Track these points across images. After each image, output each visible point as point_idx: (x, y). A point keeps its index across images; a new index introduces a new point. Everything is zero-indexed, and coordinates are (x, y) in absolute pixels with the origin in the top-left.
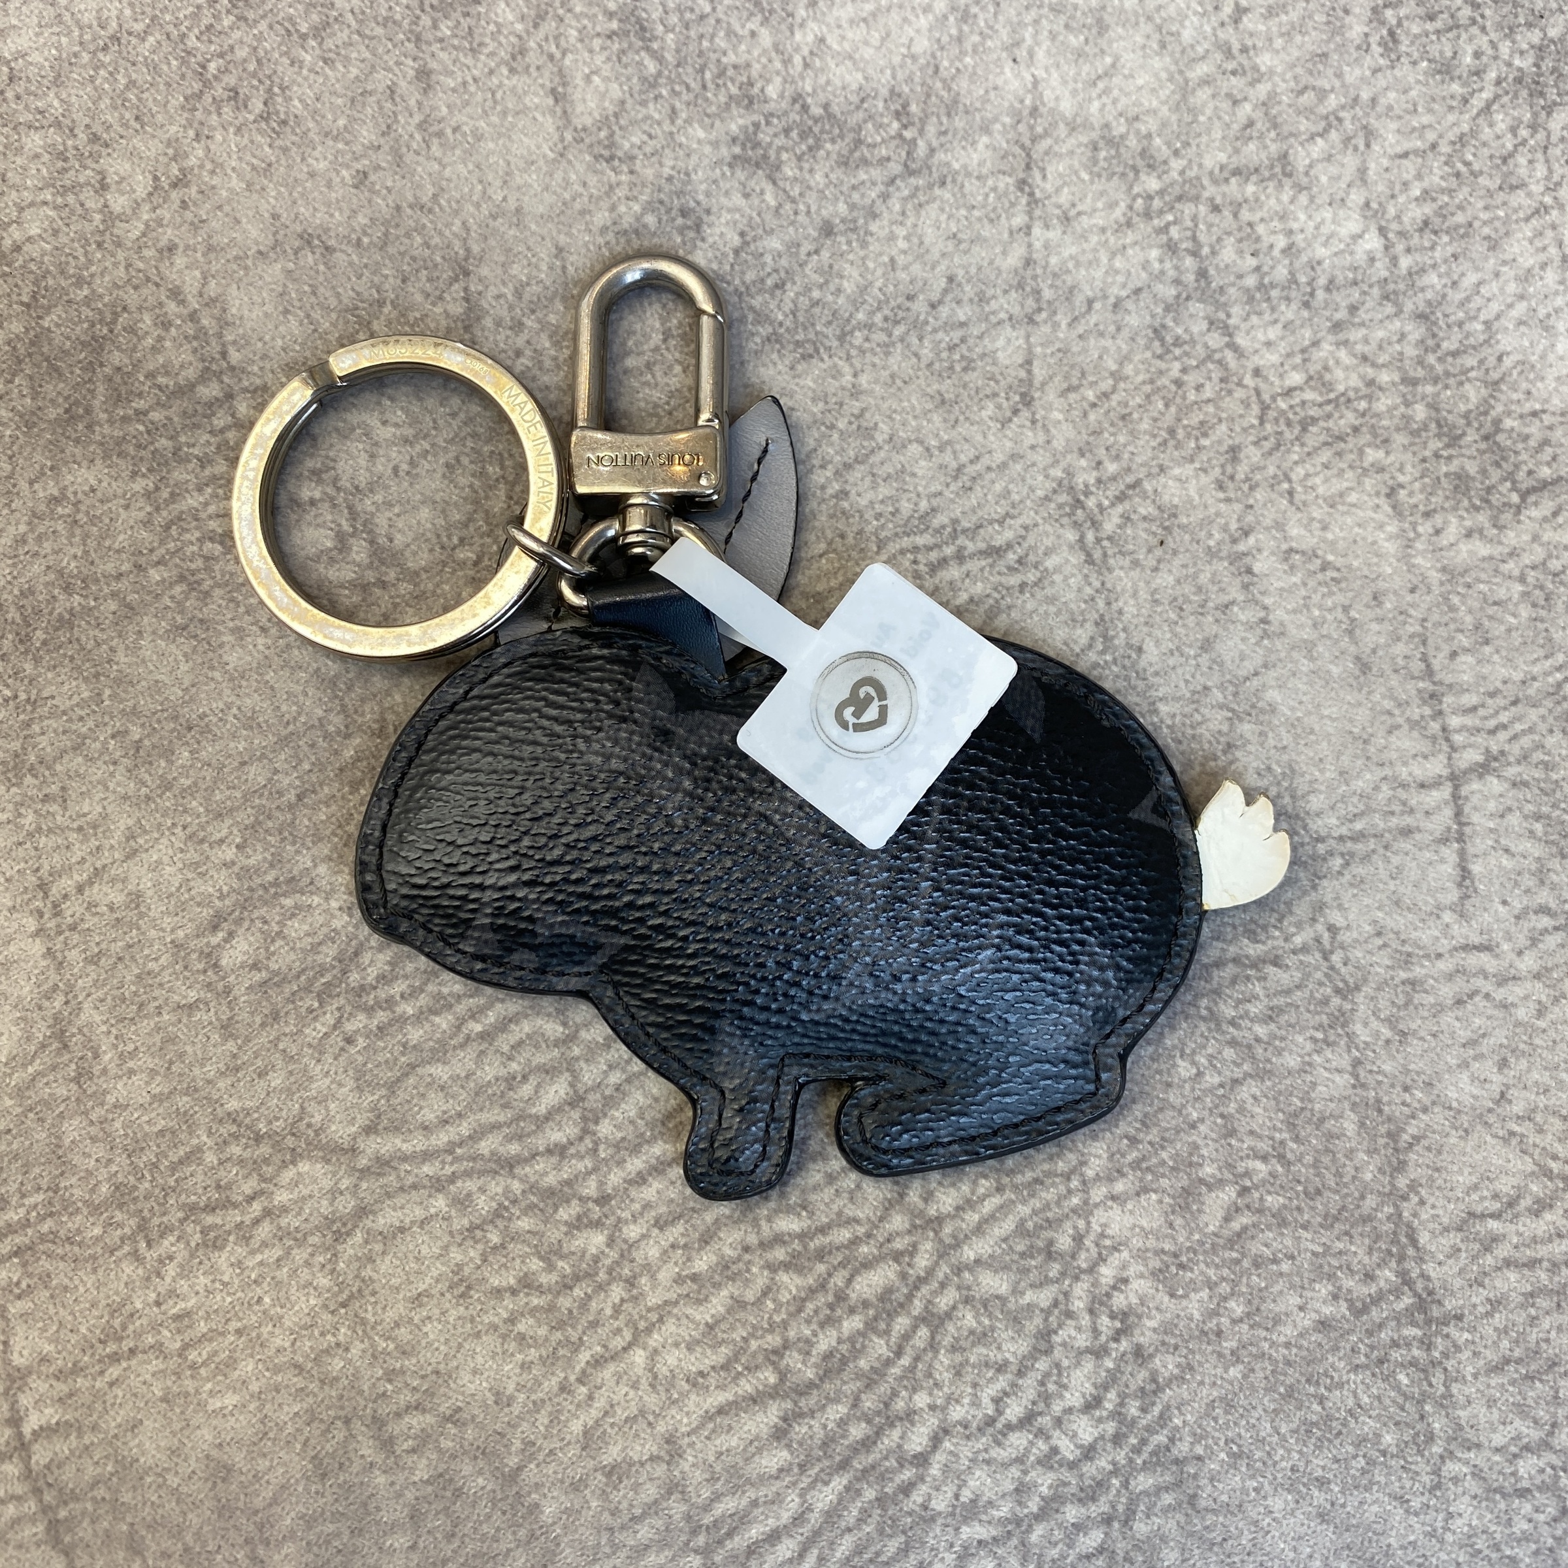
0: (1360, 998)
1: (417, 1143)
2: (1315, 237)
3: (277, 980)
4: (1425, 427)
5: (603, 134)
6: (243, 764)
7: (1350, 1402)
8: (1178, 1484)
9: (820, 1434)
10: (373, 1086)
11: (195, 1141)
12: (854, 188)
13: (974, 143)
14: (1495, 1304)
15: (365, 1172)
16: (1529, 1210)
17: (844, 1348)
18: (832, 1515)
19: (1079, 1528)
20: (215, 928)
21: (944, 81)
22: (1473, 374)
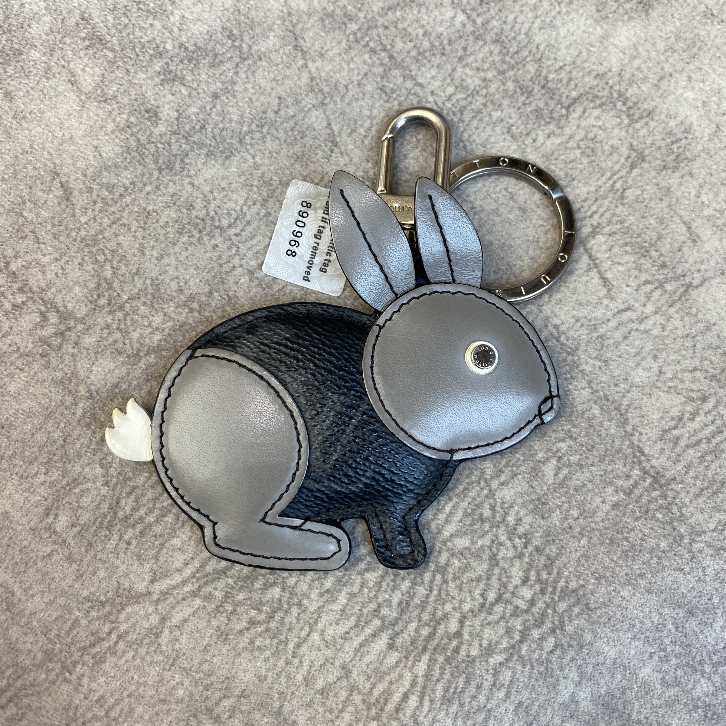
0: (580, 352)
1: (177, 578)
2: (435, 24)
3: (85, 528)
4: (515, 92)
5: (99, 92)
6: (33, 434)
7: (640, 535)
8: (578, 602)
9: (409, 639)
10: (148, 561)
11: (73, 617)
12: (221, 74)
13: (268, 37)
14: (688, 467)
15: (157, 601)
16: (689, 419)
17: (406, 597)
18: (428, 676)
19: (542, 639)
20: (48, 515)
21: (244, 15)
22: (528, 59)
